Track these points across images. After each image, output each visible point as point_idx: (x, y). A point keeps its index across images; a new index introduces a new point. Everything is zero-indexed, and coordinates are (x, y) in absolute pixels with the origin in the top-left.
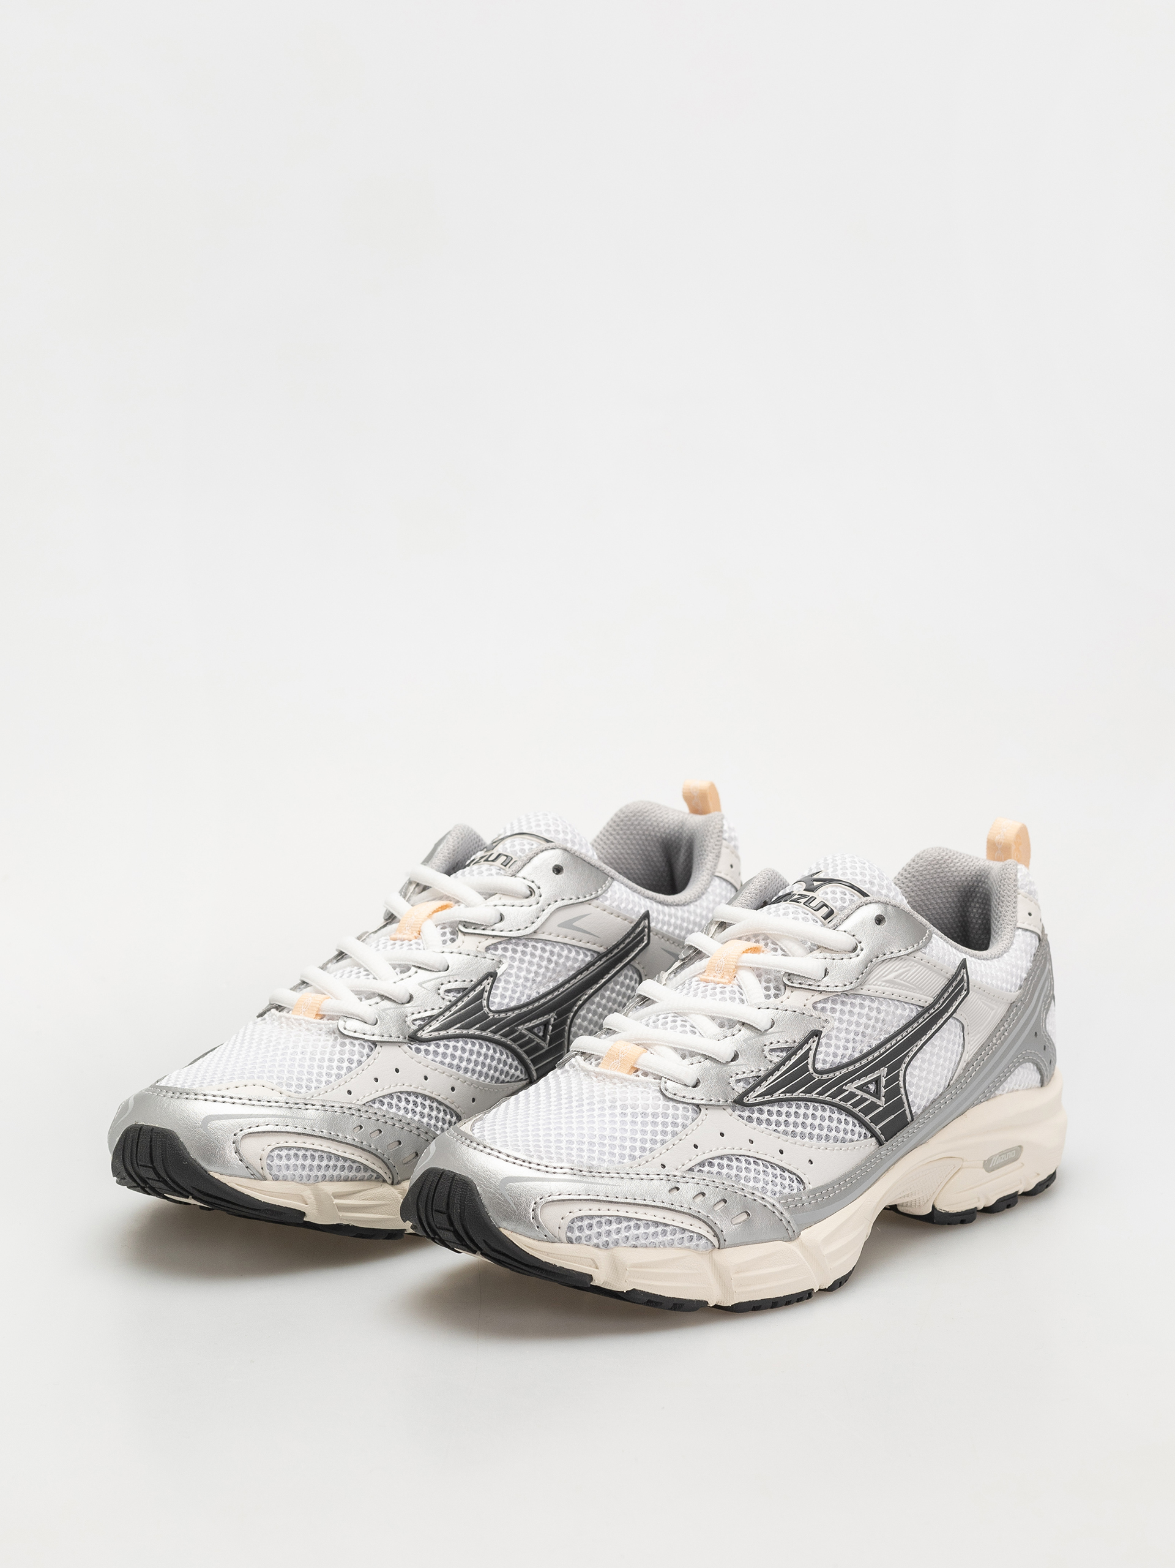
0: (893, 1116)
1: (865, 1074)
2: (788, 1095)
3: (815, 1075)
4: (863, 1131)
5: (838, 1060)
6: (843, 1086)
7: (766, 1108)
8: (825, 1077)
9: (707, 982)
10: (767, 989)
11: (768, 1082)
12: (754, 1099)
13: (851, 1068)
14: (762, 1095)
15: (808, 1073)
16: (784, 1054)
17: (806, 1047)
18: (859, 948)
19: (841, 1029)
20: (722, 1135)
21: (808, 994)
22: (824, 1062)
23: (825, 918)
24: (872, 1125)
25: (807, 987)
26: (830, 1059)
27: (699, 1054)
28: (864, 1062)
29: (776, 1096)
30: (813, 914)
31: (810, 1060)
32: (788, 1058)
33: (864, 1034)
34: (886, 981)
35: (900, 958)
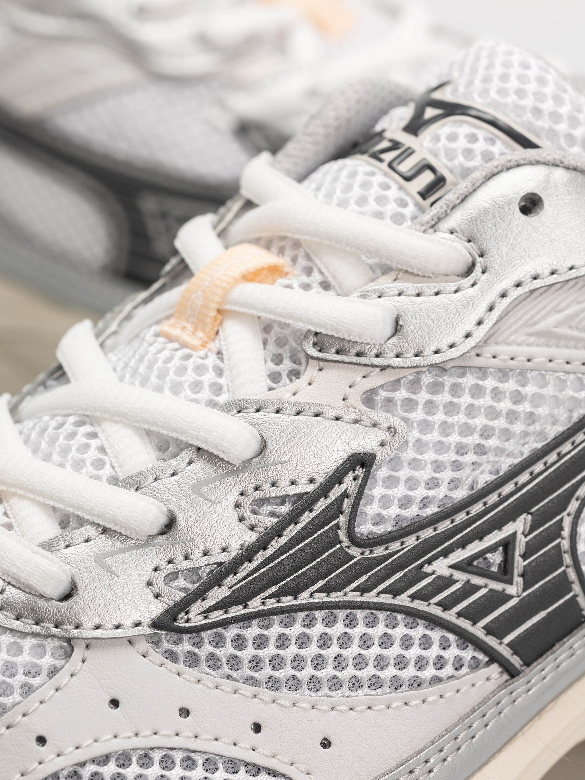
0: (542, 614)
1: (480, 535)
2: (287, 601)
3: (355, 552)
4: (468, 654)
5: (412, 512)
6: (421, 566)
7: (233, 631)
8: (379, 551)
9: (170, 339)
10: (278, 360)
11: (239, 577)
12: (201, 617)
13: (445, 525)
14: (223, 605)
15: (338, 546)
16: (285, 509)
17: (335, 493)
18: (478, 269)
19: (427, 444)
20: (115, 703)
21: (356, 375)
22: (379, 520)
23: (424, 194)
24: (491, 641)
25: (355, 359)
26: (394, 511)
27: (93, 523)
28: (478, 508)
29: (255, 605)
30: (401, 188)
31: (342, 520)
32: (293, 518)
33: (480, 450)
34: (538, 334)
35: (571, 283)
